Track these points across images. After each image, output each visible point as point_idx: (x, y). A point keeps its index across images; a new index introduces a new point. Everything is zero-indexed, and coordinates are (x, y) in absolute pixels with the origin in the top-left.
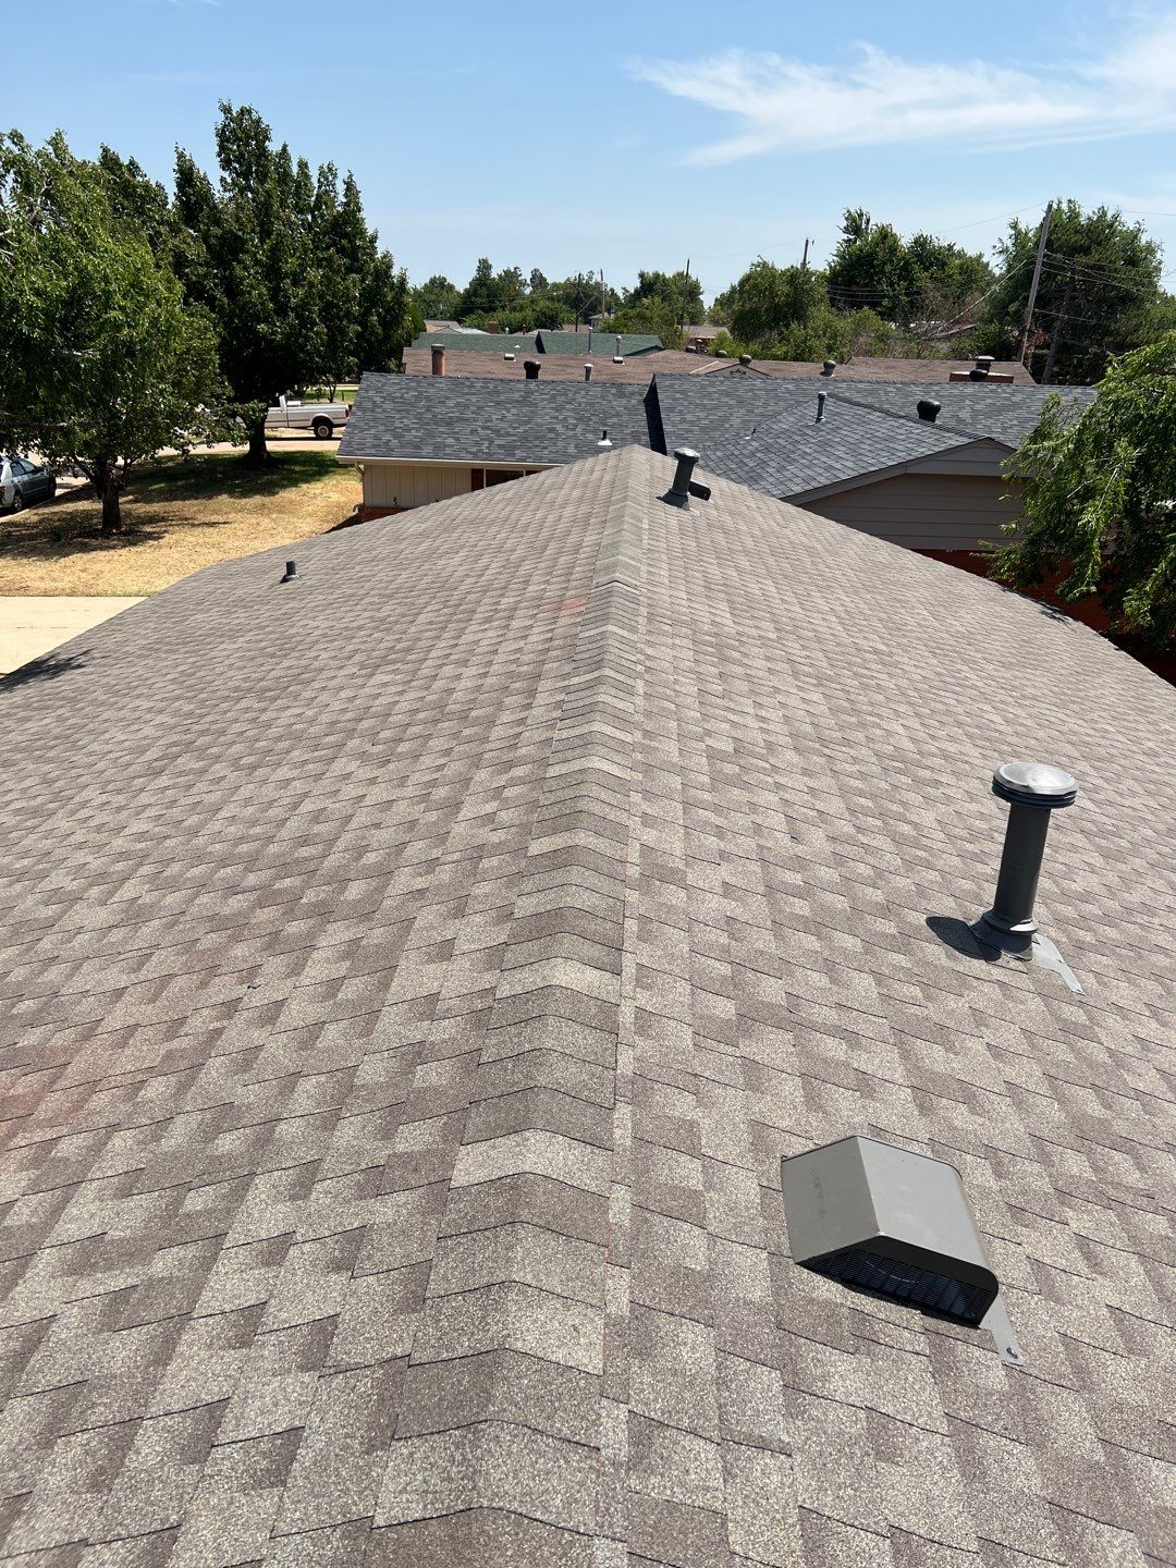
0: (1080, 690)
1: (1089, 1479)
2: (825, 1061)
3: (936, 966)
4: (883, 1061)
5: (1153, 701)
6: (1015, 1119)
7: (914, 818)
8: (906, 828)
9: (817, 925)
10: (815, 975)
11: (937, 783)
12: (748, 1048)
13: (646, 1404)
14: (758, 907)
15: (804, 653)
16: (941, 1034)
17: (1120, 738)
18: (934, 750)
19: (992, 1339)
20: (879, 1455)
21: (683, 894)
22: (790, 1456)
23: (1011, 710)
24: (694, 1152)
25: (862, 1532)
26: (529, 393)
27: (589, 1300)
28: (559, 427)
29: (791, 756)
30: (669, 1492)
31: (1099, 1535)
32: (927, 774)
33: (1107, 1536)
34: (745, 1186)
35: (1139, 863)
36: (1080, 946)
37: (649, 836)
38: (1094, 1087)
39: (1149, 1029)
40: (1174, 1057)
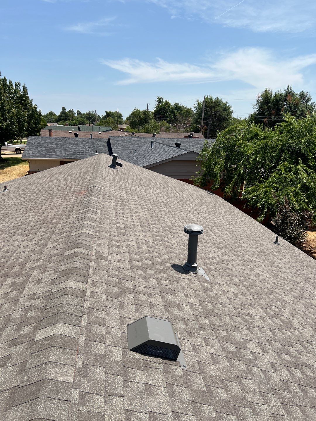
0: (215, 210)
1: (201, 394)
2: (142, 301)
3: (173, 276)
4: (157, 300)
5: (233, 213)
6: (190, 311)
7: (170, 241)
8: (168, 244)
9: (142, 268)
10: (141, 280)
11: (177, 233)
12: (121, 299)
13: (85, 389)
14: (127, 264)
15: (145, 203)
16: (173, 292)
17: (224, 221)
18: (177, 225)
19: (179, 363)
20: (147, 394)
21: (107, 262)
22: (123, 397)
23: (197, 215)
24: (104, 325)
25: (141, 414)
26: (76, 141)
27: (71, 364)
28: (84, 150)
29: (139, 228)
30: (89, 409)
31: (204, 407)
32: (175, 231)
33: (205, 408)
34: (117, 333)
35: (227, 250)
36: (210, 270)
37: (98, 249)
38: (211, 302)
39: (226, 288)
40: (232, 294)
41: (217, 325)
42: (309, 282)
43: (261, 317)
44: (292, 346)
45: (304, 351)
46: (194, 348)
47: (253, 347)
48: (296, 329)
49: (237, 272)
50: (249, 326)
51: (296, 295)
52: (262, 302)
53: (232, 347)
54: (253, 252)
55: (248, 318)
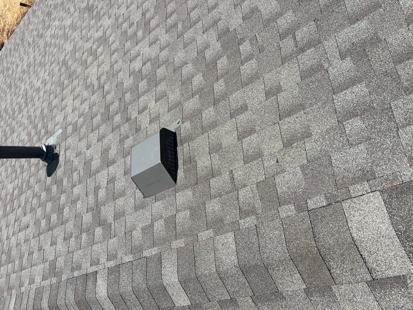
2: (107, 194)
7: (11, 191)
8: (16, 192)
9: (60, 210)
16: (88, 163)
19: (177, 128)
38: (92, 119)
39: (69, 109)
40: (76, 101)
41: (120, 105)
42: (44, 33)
43: (99, 66)
44: (126, 32)
45: (128, 20)
46: (155, 119)
47: (137, 65)
48: (105, 33)
49: (44, 103)
50: (112, 74)
51: (62, 42)
52: (79, 70)
53: (143, 85)
54: (13, 95)
55: (103, 78)
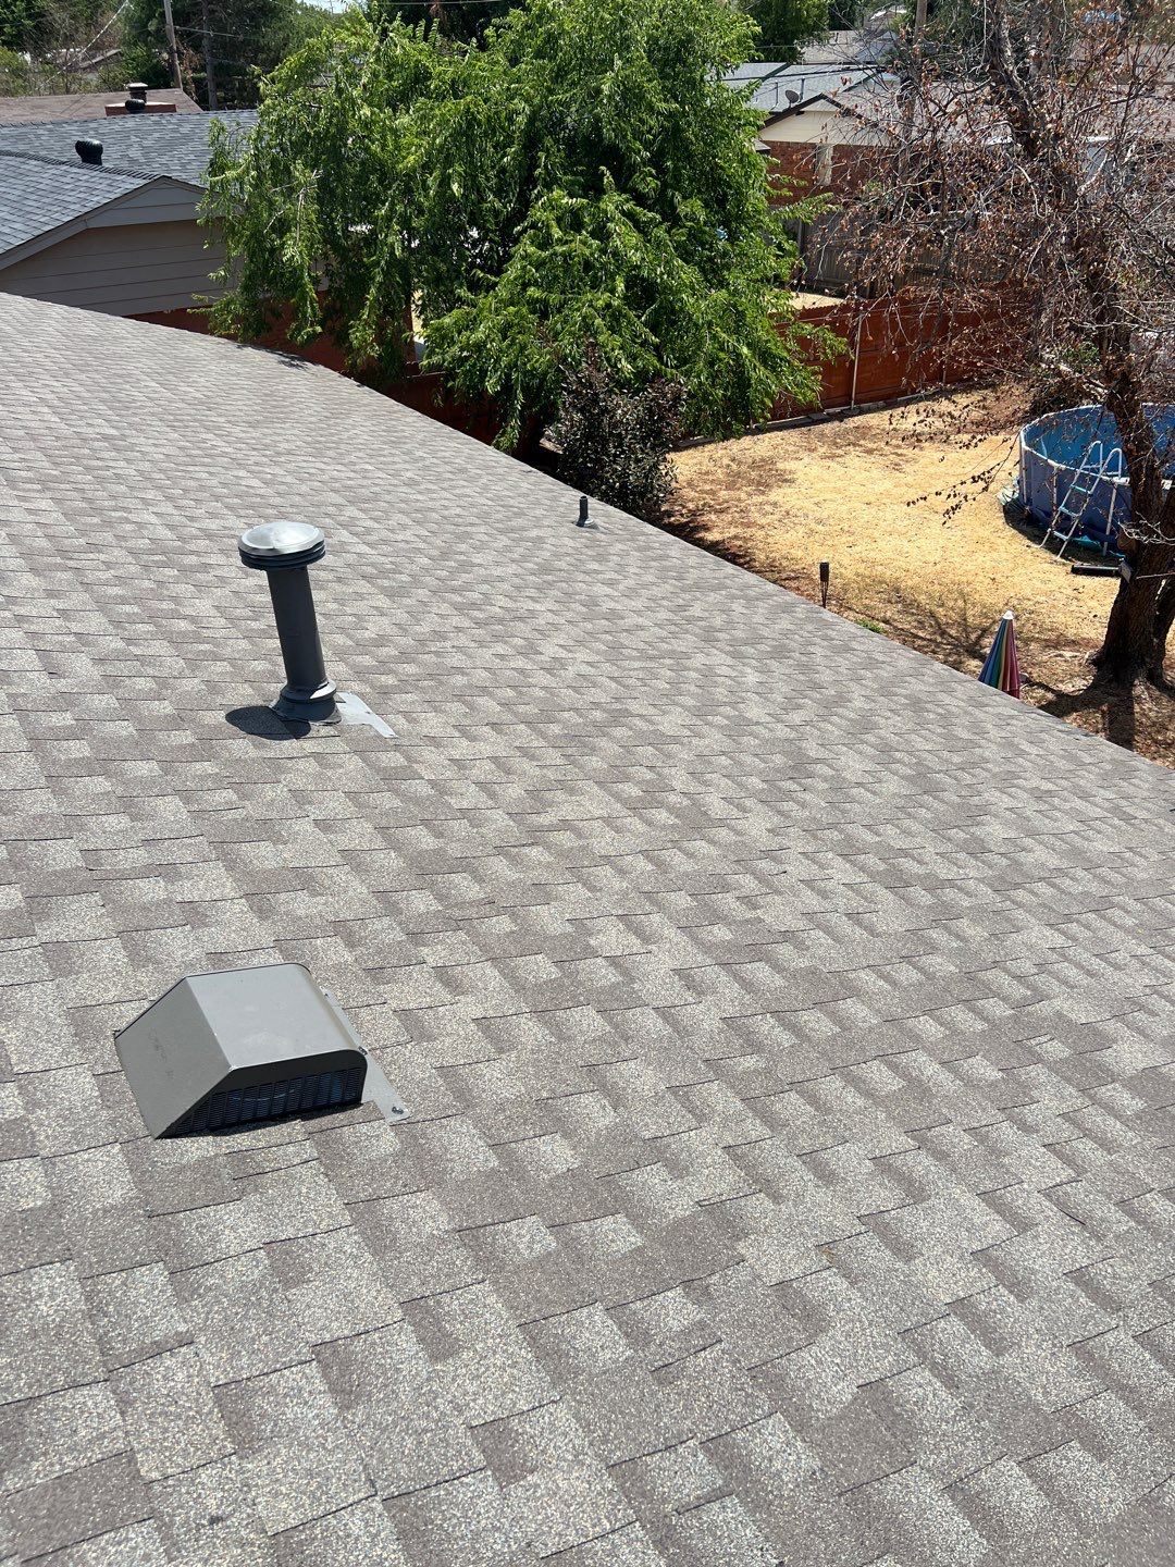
0: (332, 435)
1: (486, 1188)
2: (144, 908)
3: (246, 761)
4: (211, 883)
6: (356, 883)
7: (189, 611)
8: (183, 625)
9: (100, 765)
10: (111, 818)
11: (206, 567)
12: (47, 932)
16: (266, 830)
17: (380, 474)
18: (194, 532)
19: (376, 1108)
20: (288, 1284)
22: (192, 1343)
23: (268, 470)
25: (286, 1372)
31: (508, 1233)
32: (193, 559)
33: (515, 1232)
34: (78, 1085)
36: (385, 692)
38: (425, 822)
39: (462, 749)
40: (489, 766)
41: (471, 904)
42: (719, 645)
43: (608, 821)
44: (726, 888)
45: (764, 890)
46: (414, 1026)
47: (611, 938)
48: (721, 822)
49: (485, 674)
50: (577, 866)
51: (690, 702)
52: (595, 762)
53: (541, 968)
54: (517, 581)
55: (565, 839)
